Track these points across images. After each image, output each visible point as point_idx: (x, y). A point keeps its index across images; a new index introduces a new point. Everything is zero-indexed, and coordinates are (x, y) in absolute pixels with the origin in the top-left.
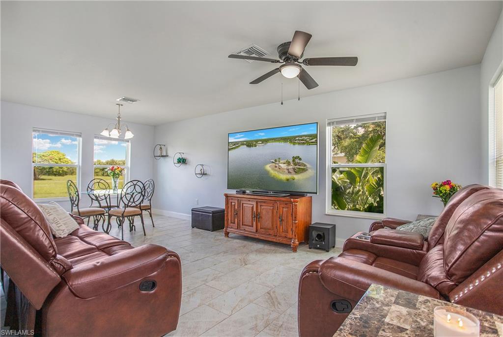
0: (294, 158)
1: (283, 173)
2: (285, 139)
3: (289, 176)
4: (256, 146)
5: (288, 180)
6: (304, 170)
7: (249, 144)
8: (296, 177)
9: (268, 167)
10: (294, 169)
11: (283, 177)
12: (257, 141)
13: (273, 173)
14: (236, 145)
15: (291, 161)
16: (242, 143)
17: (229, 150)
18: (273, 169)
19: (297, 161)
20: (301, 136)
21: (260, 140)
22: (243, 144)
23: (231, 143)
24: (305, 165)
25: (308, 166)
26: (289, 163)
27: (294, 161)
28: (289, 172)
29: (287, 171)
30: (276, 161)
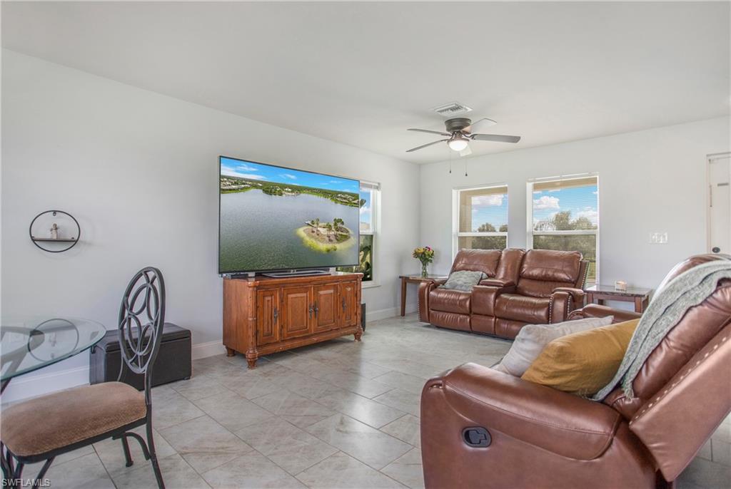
0: (337, 221)
1: (322, 240)
2: (325, 193)
3: (330, 246)
4: (281, 194)
5: (328, 251)
6: (346, 238)
7: (269, 189)
8: (339, 246)
9: (302, 232)
10: (336, 236)
11: (323, 246)
12: (283, 187)
13: (310, 241)
14: (240, 185)
15: (332, 225)
16: (255, 185)
17: (222, 191)
18: (308, 235)
19: (339, 225)
20: (344, 193)
21: (290, 187)
22: (256, 187)
23: (228, 178)
24: (348, 232)
25: (351, 232)
26: (329, 228)
27: (335, 224)
28: (330, 240)
29: (327, 238)
30: (313, 222)
